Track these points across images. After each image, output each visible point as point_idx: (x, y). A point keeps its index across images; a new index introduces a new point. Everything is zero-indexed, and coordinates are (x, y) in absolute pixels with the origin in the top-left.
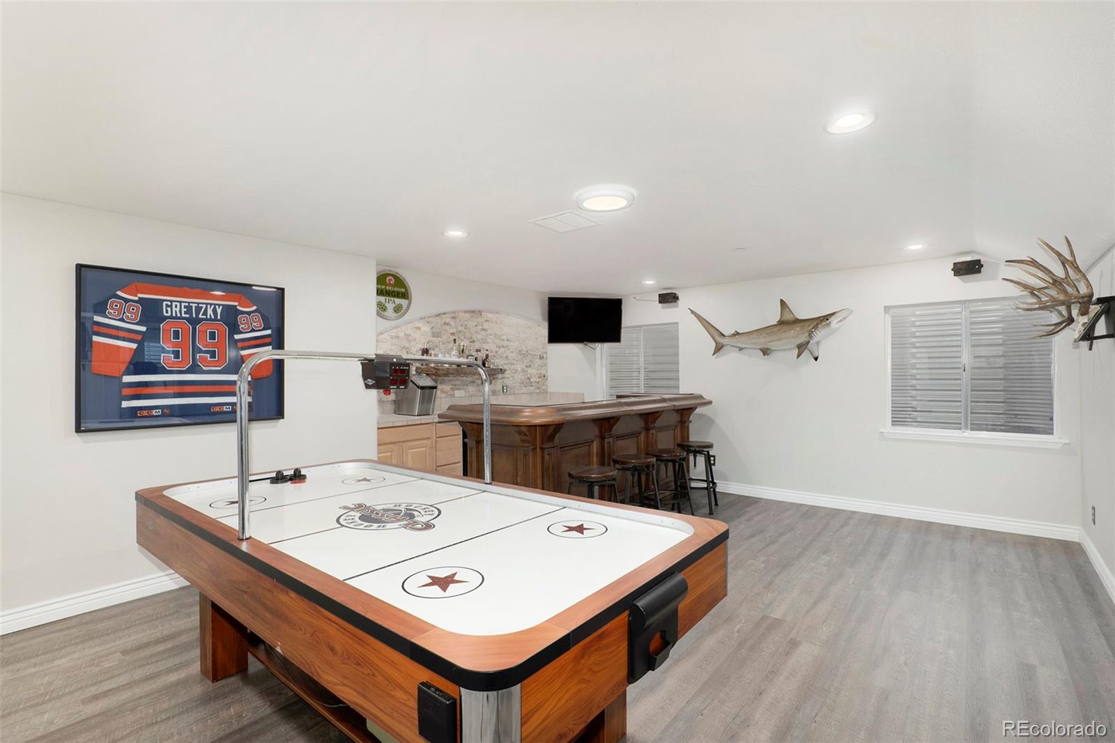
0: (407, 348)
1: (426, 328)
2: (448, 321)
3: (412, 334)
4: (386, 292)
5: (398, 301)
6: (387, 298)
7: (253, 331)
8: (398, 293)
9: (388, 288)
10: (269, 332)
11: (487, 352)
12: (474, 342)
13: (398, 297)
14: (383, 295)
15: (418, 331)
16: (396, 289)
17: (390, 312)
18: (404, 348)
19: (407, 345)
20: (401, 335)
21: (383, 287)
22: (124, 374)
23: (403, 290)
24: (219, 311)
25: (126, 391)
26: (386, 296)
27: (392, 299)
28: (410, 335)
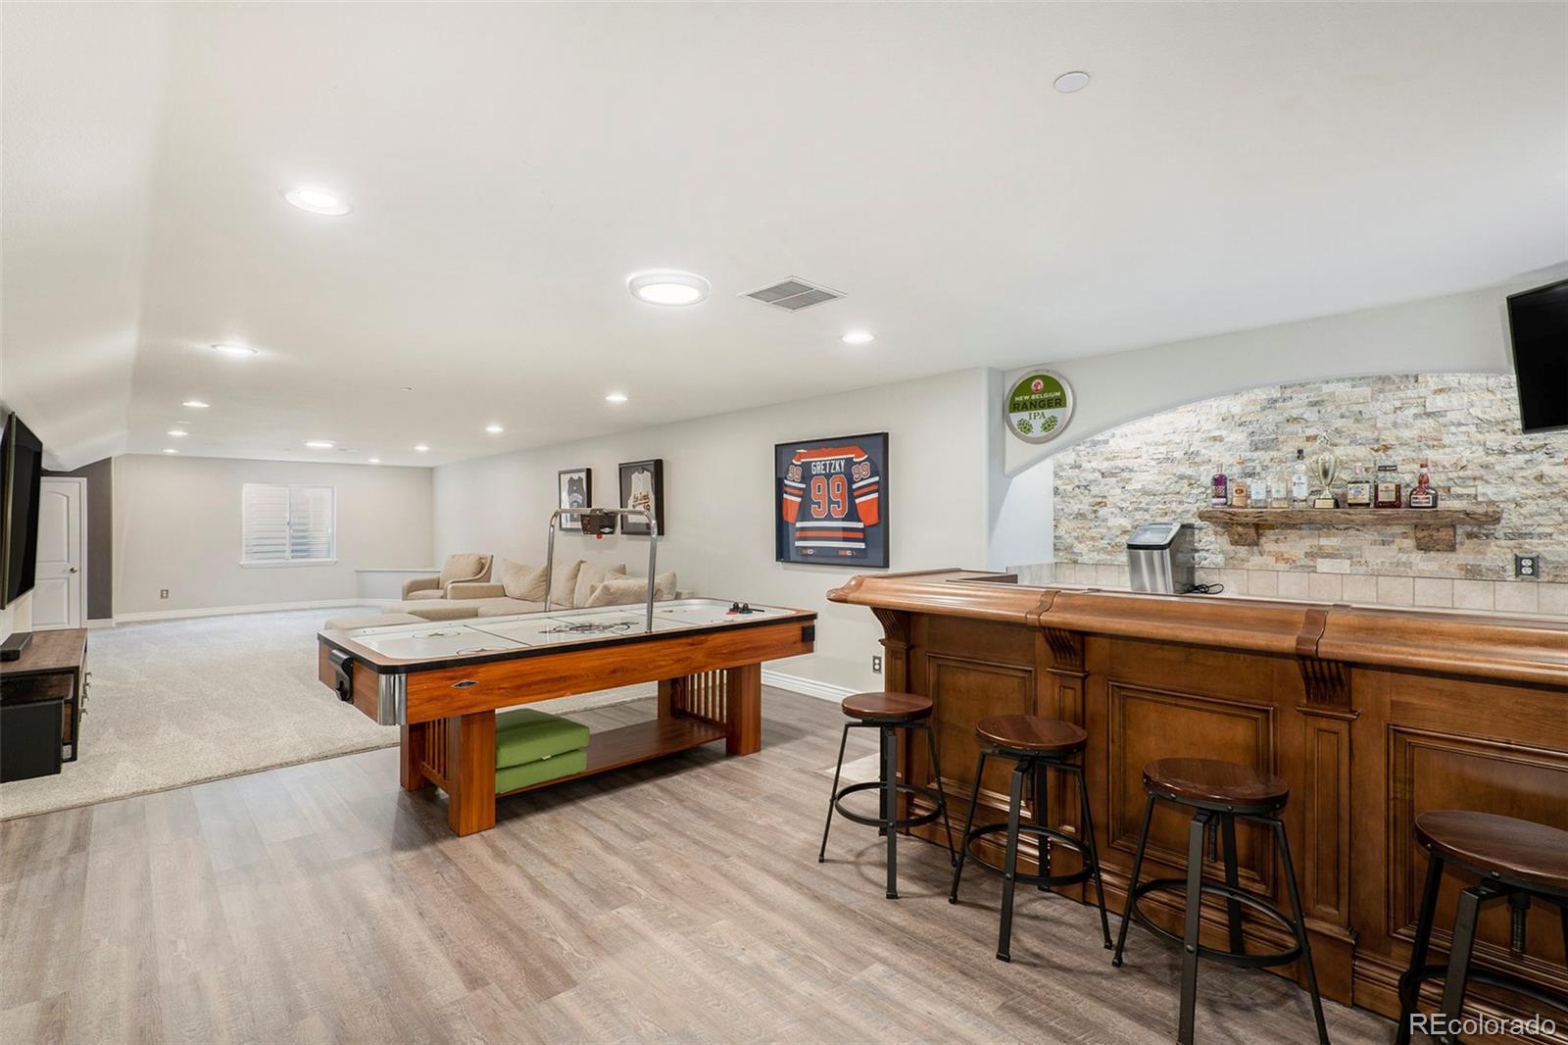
0: (1189, 478)
1: (1239, 436)
2: (1295, 413)
3: (1203, 451)
4: (1031, 403)
5: (1048, 413)
6: (1033, 412)
7: (862, 479)
8: (1049, 400)
9: (1033, 397)
10: (877, 479)
11: (1424, 470)
12: (1386, 448)
13: (1050, 407)
14: (1027, 409)
15: (1218, 443)
16: (1046, 396)
17: (1037, 431)
18: (1182, 477)
19: (1189, 472)
20: (1179, 454)
21: (1027, 398)
22: (797, 521)
23: (1058, 394)
24: (843, 464)
25: (798, 534)
26: (1031, 409)
27: (1040, 412)
28: (1198, 453)
